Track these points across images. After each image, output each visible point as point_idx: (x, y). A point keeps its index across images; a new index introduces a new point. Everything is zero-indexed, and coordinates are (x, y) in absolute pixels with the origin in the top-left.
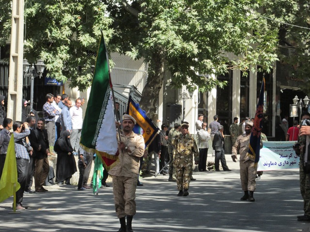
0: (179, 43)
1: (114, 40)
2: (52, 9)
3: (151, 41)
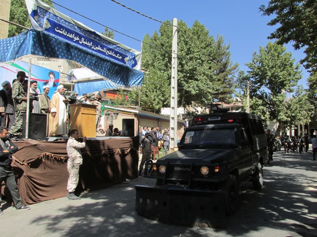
0: (285, 118)
1: (270, 118)
2: (255, 111)
3: (279, 118)
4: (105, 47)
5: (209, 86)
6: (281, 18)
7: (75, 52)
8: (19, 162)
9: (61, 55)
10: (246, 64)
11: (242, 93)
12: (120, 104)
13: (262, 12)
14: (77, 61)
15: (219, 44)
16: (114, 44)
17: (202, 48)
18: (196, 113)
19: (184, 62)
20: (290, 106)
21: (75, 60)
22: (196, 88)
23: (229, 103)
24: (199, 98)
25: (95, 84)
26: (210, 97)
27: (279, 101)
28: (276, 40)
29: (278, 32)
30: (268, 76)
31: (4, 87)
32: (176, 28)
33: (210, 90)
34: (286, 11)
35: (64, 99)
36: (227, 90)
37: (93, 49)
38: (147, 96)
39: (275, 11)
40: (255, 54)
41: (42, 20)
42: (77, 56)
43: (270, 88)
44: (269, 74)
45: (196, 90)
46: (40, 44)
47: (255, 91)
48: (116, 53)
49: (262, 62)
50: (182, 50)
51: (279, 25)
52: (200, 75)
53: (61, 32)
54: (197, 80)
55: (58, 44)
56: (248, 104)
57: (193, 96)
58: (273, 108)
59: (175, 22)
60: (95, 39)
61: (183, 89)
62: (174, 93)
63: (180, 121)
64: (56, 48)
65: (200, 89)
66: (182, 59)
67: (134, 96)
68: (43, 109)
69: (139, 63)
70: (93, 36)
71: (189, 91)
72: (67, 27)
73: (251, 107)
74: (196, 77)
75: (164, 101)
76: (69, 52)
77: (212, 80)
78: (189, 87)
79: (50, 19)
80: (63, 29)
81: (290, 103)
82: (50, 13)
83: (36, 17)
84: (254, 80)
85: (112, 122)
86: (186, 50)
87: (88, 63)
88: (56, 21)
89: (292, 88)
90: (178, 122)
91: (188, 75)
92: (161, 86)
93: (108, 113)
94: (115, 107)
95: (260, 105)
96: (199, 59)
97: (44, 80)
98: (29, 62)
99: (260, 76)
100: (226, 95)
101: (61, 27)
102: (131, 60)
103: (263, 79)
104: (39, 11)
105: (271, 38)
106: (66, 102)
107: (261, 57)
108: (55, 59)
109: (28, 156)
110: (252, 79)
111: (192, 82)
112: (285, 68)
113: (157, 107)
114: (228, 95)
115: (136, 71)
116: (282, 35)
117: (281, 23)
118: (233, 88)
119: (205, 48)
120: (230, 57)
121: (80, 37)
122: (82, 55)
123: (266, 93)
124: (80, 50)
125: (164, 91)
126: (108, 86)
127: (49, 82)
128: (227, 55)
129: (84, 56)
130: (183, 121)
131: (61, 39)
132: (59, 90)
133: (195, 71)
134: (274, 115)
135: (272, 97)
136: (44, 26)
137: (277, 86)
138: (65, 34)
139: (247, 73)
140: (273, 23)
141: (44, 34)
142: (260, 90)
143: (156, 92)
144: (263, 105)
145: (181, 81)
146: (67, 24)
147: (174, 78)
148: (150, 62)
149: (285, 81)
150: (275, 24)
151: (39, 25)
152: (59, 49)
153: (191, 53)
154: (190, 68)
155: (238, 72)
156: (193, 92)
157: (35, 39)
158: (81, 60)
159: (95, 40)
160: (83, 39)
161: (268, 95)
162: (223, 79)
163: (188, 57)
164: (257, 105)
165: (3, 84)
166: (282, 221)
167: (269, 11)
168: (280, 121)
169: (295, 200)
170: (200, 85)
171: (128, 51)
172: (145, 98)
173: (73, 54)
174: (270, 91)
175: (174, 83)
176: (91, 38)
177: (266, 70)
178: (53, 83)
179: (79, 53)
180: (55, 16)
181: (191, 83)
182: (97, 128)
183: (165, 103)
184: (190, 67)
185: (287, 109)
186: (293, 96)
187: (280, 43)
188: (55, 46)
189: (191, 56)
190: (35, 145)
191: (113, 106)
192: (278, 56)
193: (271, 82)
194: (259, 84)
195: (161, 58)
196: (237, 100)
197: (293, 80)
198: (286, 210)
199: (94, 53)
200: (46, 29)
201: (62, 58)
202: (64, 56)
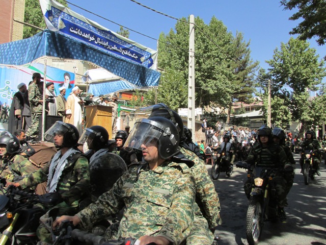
4: (121, 46)
5: (228, 85)
6: (304, 12)
7: (90, 52)
8: (35, 165)
9: (76, 56)
10: (266, 62)
11: (263, 92)
12: (136, 106)
13: (283, 6)
14: (93, 62)
15: (239, 41)
16: (129, 44)
17: (220, 45)
18: (215, 113)
19: (201, 60)
20: (313, 105)
21: (91, 61)
22: (215, 88)
23: (248, 103)
24: (218, 97)
25: (111, 85)
26: (229, 97)
27: (302, 100)
28: (298, 35)
29: (301, 27)
30: (290, 73)
31: (20, 89)
32: (193, 25)
33: (228, 90)
34: (308, 4)
35: (79, 100)
36: (247, 89)
37: (109, 49)
38: (163, 96)
39: (298, 5)
40: (276, 50)
41: (57, 20)
42: (92, 56)
43: (292, 87)
44: (292, 71)
45: (215, 90)
46: (55, 44)
47: (276, 90)
48: (132, 52)
49: (284, 59)
50: (199, 48)
51: (301, 20)
52: (219, 74)
53: (76, 33)
54: (215, 79)
55: (73, 44)
56: (269, 104)
57: (211, 96)
58: (296, 108)
59: (192, 19)
60: (110, 38)
61: (200, 89)
62: (192, 93)
63: (197, 122)
64: (71, 49)
65: (218, 88)
66: (199, 58)
67: (151, 97)
68: (60, 112)
69: (155, 63)
70: (109, 35)
71: (207, 91)
72: (82, 27)
73: (272, 107)
74: (214, 76)
75: (181, 102)
76: (84, 52)
77: (230, 78)
78: (207, 86)
79: (65, 19)
80: (78, 29)
81: (314, 102)
82: (64, 13)
83: (51, 18)
84: (275, 79)
85: (128, 123)
86: (204, 48)
87: (104, 63)
88: (71, 21)
89: (316, 86)
90: (196, 123)
91: (206, 74)
92: (178, 86)
93: (124, 114)
94: (130, 108)
95: (282, 105)
96: (217, 57)
97: (59, 82)
98: (44, 63)
99: (282, 74)
100: (245, 95)
101: (75, 27)
102: (147, 60)
103: (285, 77)
104: (53, 11)
105: (293, 33)
106: (81, 103)
107: (283, 54)
108: (70, 60)
109: (45, 159)
110: (273, 77)
111: (210, 81)
112: (308, 65)
113: (174, 108)
114: (248, 95)
115: (153, 70)
116: (305, 30)
117: (304, 17)
118: (253, 87)
119: (223, 46)
120: (250, 55)
121: (96, 37)
122: (98, 55)
123: (288, 92)
124: (95, 50)
125: (181, 90)
126: (123, 86)
127: (65, 84)
128: (246, 52)
129: (99, 57)
130: (201, 122)
131: (76, 39)
132: (74, 92)
133: (213, 69)
134: (297, 115)
135: (294, 96)
136: (59, 26)
137: (300, 84)
138: (80, 35)
139: (268, 71)
140: (295, 17)
141: (59, 35)
142: (282, 89)
143: (173, 92)
144: (285, 104)
145: (199, 80)
146: (82, 24)
147: (191, 77)
148: (166, 62)
149: (308, 79)
150: (297, 18)
151: (54, 25)
152: (73, 49)
153: (208, 51)
154: (208, 67)
155: (258, 70)
156: (212, 92)
157: (50, 40)
158: (97, 61)
159: (111, 40)
160: (99, 39)
161: (291, 94)
162: (242, 78)
163: (206, 55)
164: (279, 104)
165: (18, 86)
166: (306, 227)
167: (291, 5)
168: (303, 121)
169: (319, 204)
170: (219, 84)
171: (144, 50)
172: (161, 99)
173: (88, 55)
174: (292, 90)
175: (191, 83)
176: (106, 37)
177: (288, 68)
178: (68, 85)
179: (94, 54)
180: (70, 15)
181: (209, 83)
182: (113, 129)
183: (182, 104)
184: (207, 65)
185: (311, 108)
186: (317, 95)
187: (303, 38)
188: (70, 47)
189: (209, 54)
190: (52, 148)
191: (129, 107)
192: (301, 53)
193: (293, 80)
194: (280, 82)
195: (178, 57)
196: (257, 100)
197: (317, 78)
198: (310, 215)
199: (109, 52)
200: (61, 30)
201: (77, 59)
202: (79, 56)
